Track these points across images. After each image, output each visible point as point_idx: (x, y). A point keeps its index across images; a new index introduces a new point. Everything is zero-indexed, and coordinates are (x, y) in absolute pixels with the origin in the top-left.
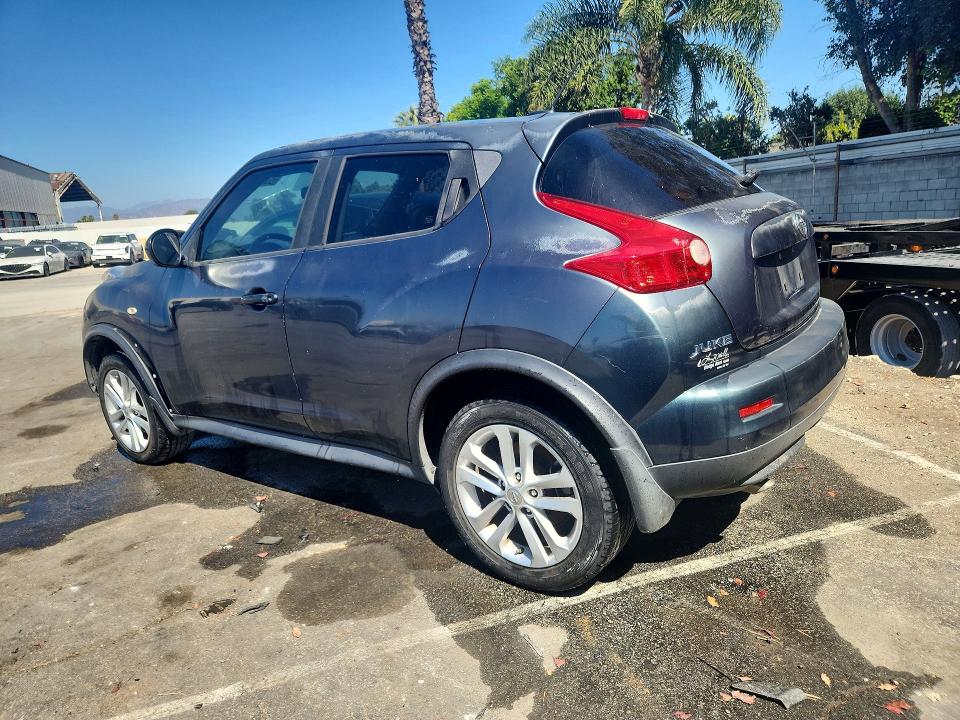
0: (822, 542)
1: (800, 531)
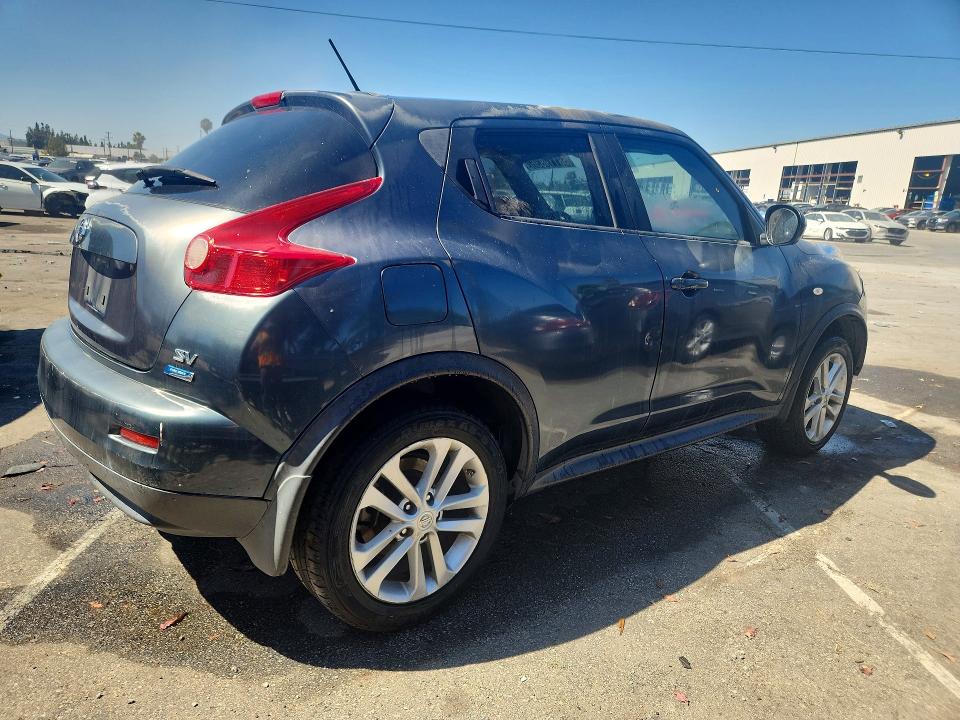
0: (59, 551)
1: (89, 550)
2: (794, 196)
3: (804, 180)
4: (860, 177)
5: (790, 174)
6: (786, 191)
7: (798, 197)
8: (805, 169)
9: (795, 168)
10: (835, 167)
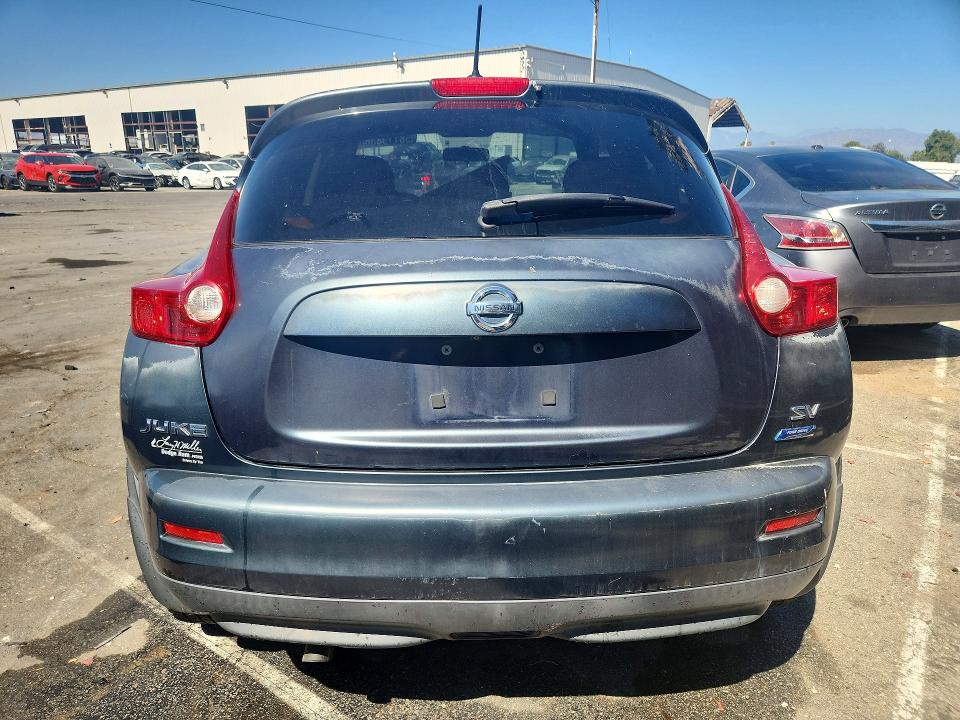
2: (143, 145)
3: (148, 128)
4: (202, 125)
5: (131, 122)
6: (132, 140)
7: (147, 146)
8: (145, 116)
9: (134, 114)
10: (174, 114)
